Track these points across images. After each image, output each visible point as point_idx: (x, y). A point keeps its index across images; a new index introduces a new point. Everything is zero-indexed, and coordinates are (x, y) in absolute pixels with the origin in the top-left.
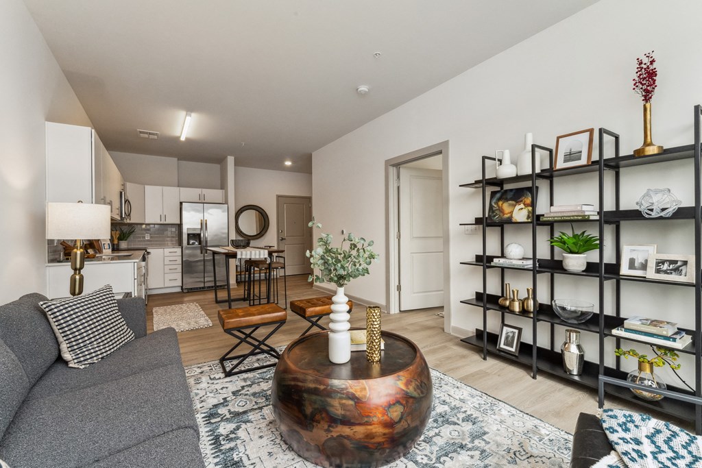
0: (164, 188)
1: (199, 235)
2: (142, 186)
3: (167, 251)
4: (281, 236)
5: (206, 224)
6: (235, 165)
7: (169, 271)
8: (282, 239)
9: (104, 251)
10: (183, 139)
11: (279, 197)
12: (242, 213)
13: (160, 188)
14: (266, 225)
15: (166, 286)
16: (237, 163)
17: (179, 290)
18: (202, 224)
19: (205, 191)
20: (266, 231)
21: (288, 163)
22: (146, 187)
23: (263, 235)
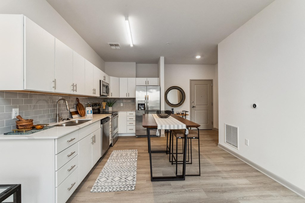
0: (128, 78)
1: (144, 104)
2: (118, 78)
3: (129, 113)
4: (193, 105)
5: (148, 98)
6: (164, 64)
7: (129, 124)
8: (193, 107)
9: (88, 115)
10: (132, 46)
11: (191, 81)
12: (169, 91)
13: (127, 78)
14: (184, 98)
15: (128, 132)
16: (166, 63)
17: (134, 135)
18: (145, 98)
19: (149, 79)
20: (183, 102)
21: (198, 57)
22: (120, 78)
23: (181, 104)
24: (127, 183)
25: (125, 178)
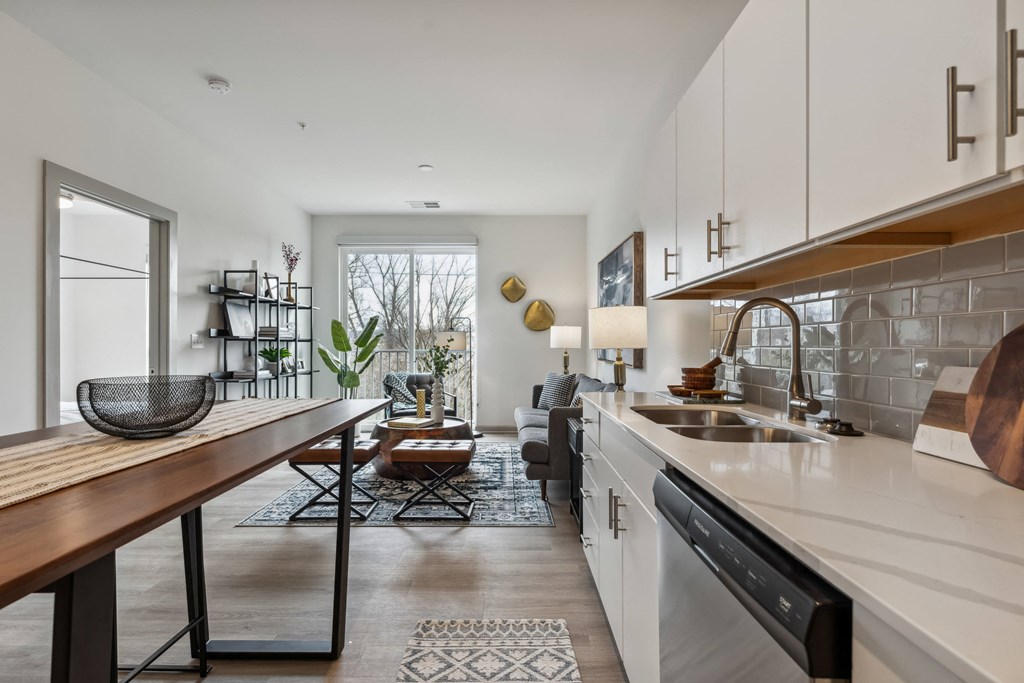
24: (441, 643)
25: (450, 666)
